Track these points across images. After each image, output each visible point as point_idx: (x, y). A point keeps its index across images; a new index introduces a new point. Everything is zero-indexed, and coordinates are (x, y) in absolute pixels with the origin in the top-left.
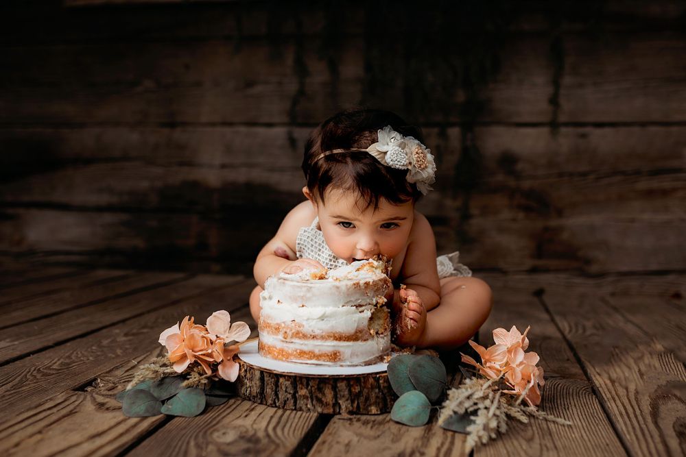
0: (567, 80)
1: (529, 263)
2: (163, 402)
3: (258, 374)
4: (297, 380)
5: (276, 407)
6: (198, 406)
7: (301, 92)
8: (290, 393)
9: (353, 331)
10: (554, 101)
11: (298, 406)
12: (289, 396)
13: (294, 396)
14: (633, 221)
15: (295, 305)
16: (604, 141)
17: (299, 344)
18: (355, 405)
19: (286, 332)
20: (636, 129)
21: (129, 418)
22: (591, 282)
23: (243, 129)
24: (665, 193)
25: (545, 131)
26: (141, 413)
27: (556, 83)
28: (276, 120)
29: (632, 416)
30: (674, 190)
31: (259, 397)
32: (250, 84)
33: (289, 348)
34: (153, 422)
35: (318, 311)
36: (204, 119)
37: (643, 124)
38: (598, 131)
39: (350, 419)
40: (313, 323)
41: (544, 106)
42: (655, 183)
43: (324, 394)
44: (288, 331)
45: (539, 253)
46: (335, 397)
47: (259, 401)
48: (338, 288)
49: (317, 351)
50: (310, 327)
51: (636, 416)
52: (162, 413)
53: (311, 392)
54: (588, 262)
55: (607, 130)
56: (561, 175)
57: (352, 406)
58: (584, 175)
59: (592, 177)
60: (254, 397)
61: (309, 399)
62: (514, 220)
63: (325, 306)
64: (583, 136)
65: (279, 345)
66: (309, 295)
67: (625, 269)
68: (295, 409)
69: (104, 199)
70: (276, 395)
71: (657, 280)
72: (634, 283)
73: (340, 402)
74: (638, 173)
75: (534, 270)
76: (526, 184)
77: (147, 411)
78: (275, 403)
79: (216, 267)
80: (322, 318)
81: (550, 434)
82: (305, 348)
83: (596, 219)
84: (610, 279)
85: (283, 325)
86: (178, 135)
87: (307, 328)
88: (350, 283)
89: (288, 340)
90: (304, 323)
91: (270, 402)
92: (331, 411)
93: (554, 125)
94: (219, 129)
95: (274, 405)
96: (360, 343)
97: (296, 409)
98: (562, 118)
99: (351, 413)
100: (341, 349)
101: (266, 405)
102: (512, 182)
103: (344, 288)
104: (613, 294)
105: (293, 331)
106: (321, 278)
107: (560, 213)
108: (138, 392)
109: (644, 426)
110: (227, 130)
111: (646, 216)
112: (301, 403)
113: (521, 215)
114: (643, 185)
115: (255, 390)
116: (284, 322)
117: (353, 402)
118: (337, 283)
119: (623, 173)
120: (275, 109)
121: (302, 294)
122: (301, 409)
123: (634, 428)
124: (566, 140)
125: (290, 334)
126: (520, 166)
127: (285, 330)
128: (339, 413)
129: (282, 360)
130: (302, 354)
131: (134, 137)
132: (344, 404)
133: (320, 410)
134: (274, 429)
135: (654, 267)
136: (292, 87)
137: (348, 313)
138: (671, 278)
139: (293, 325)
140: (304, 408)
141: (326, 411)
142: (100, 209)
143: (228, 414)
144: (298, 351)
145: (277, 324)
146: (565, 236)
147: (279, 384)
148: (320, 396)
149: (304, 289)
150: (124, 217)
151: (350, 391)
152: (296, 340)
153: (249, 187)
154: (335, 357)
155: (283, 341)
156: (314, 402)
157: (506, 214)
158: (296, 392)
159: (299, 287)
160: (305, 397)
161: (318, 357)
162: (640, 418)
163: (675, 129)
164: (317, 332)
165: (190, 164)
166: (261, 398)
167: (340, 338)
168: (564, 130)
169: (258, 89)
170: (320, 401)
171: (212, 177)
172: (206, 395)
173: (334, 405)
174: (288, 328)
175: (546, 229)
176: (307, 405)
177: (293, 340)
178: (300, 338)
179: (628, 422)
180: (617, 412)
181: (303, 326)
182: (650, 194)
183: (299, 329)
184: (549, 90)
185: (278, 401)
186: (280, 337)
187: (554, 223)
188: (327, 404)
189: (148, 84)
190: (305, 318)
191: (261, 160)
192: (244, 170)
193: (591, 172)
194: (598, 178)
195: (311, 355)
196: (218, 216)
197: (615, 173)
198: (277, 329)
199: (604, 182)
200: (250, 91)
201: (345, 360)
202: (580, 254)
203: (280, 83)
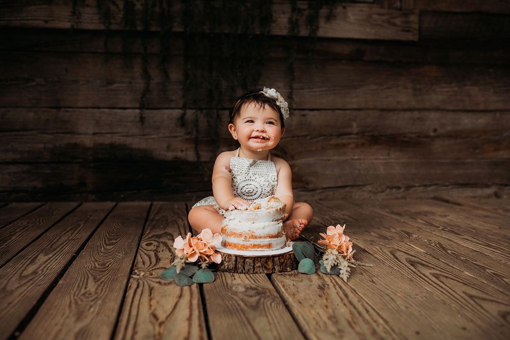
0: (295, 85)
3: (234, 258)
4: (255, 259)
6: (211, 277)
7: (147, 90)
9: (276, 234)
13: (254, 267)
14: (329, 160)
15: (250, 223)
16: (315, 118)
17: (253, 242)
19: (246, 236)
20: (330, 112)
22: (309, 193)
23: (107, 111)
24: (344, 145)
26: (187, 284)
27: (292, 88)
30: (349, 144)
32: (110, 83)
33: (248, 244)
35: (261, 225)
36: (80, 105)
37: (333, 110)
38: (311, 113)
39: (282, 275)
42: (340, 141)
43: (268, 265)
46: (273, 265)
48: (269, 212)
49: (262, 244)
53: (262, 264)
54: (307, 183)
55: (316, 113)
56: (293, 137)
58: (305, 136)
59: (309, 137)
61: (261, 268)
63: (264, 222)
64: (304, 115)
65: (242, 243)
66: (256, 218)
70: (244, 267)
71: (341, 191)
73: (276, 267)
74: (331, 135)
80: (263, 228)
82: (256, 243)
83: (311, 160)
84: (318, 191)
85: (244, 233)
87: (257, 234)
88: (274, 210)
89: (247, 240)
90: (256, 231)
92: (271, 272)
94: (90, 110)
96: (279, 238)
97: (254, 273)
98: (295, 106)
99: (280, 272)
100: (272, 242)
103: (272, 213)
104: (320, 200)
105: (250, 235)
106: (258, 209)
110: (96, 110)
111: (336, 158)
114: (333, 142)
115: (231, 266)
117: (281, 267)
118: (268, 211)
119: (324, 135)
120: (128, 98)
121: (253, 217)
124: (295, 118)
125: (248, 237)
128: (274, 273)
129: (243, 250)
130: (255, 246)
132: (277, 268)
133: (266, 272)
135: (340, 184)
137: (275, 225)
138: (348, 189)
139: (250, 232)
140: (258, 272)
141: (268, 272)
144: (253, 245)
145: (240, 232)
147: (246, 262)
148: (266, 265)
149: (254, 215)
151: (280, 262)
152: (252, 240)
153: (112, 146)
154: (269, 246)
155: (244, 241)
158: (255, 265)
159: (251, 214)
160: (259, 267)
161: (262, 247)
163: (348, 112)
165: (72, 133)
166: (235, 270)
167: (272, 237)
168: (296, 112)
169: (115, 86)
170: (266, 268)
171: (88, 141)
173: (273, 269)
174: (247, 234)
177: (250, 240)
178: (253, 238)
181: (255, 233)
182: (337, 146)
183: (253, 234)
184: (288, 91)
186: (243, 238)
188: (269, 269)
190: (256, 229)
191: (120, 130)
192: (109, 136)
193: (308, 135)
194: (311, 139)
195: (259, 246)
196: (92, 165)
197: (320, 136)
198: (241, 235)
199: (315, 140)
200: (110, 87)
201: (274, 247)
202: (304, 179)
203: (130, 83)
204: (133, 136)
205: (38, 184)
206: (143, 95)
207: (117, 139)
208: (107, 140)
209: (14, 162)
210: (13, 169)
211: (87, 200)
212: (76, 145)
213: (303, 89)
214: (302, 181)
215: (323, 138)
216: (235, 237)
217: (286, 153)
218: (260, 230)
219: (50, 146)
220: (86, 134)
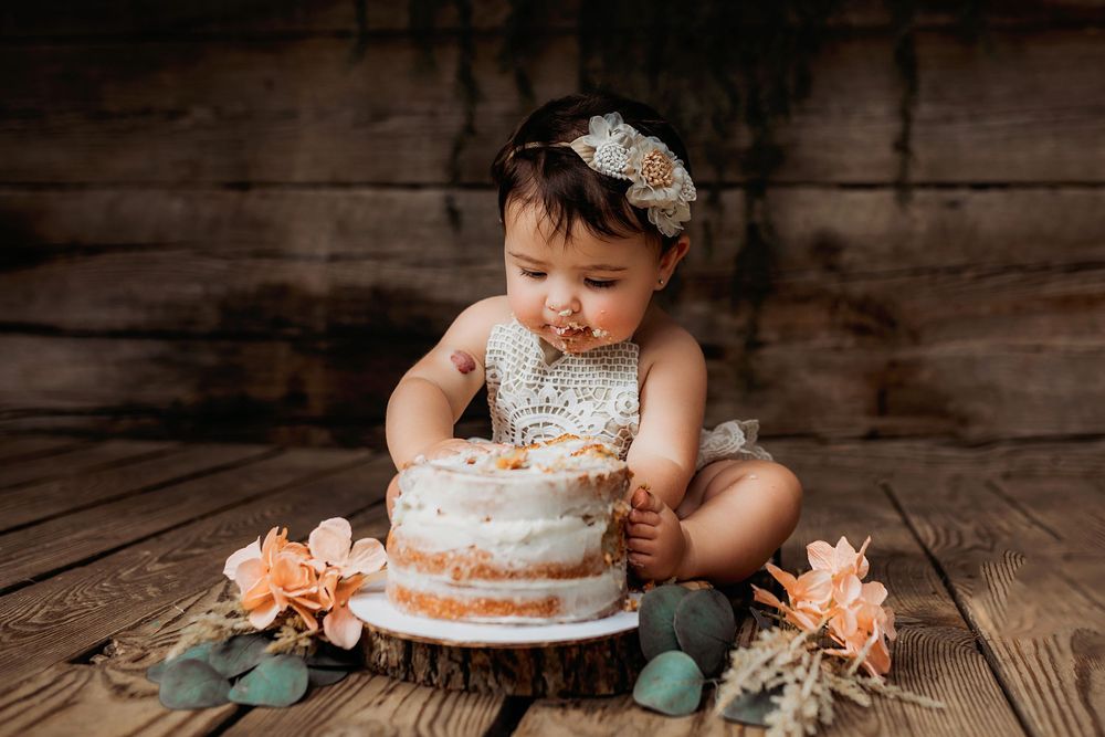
0: (924, 110)
1: (865, 423)
2: (232, 681)
5: (432, 685)
6: (295, 685)
7: (469, 129)
8: (456, 662)
9: (579, 561)
10: (902, 145)
11: (471, 684)
12: (455, 667)
13: (464, 666)
14: (1038, 349)
15: (473, 518)
16: (989, 213)
17: (483, 589)
18: (571, 680)
19: (457, 569)
20: (1041, 193)
21: (172, 710)
22: (970, 454)
23: (368, 193)
25: (887, 195)
26: (194, 702)
27: (905, 116)
28: (426, 177)
29: (1045, 689)
31: (402, 668)
32: (380, 115)
33: (466, 596)
34: (215, 719)
35: (520, 528)
36: (299, 176)
37: (1053, 186)
38: (979, 197)
40: (509, 550)
41: (885, 153)
42: (1076, 286)
43: (516, 662)
44: (463, 566)
45: (881, 407)
47: (402, 676)
48: (552, 485)
49: (518, 600)
50: (505, 556)
51: (1052, 690)
52: (229, 702)
54: (964, 421)
55: (995, 194)
56: (916, 272)
57: (565, 681)
58: (955, 271)
59: (968, 275)
60: (393, 669)
61: (491, 672)
62: (838, 349)
63: (530, 518)
64: (954, 205)
65: (443, 592)
66: (498, 500)
67: (1027, 432)
68: (467, 689)
69: (121, 317)
70: (433, 665)
71: (1080, 450)
72: (1042, 457)
74: (1046, 268)
75: (873, 436)
76: (858, 288)
77: (203, 697)
78: (430, 678)
79: (322, 435)
80: (526, 541)
81: (908, 725)
82: (497, 596)
83: (978, 347)
84: (1002, 449)
85: (451, 556)
86: (253, 202)
87: (501, 558)
88: (573, 476)
89: (462, 582)
90: (493, 550)
91: (421, 676)
92: (529, 692)
93: (902, 187)
94: (325, 193)
95: (428, 682)
96: (590, 580)
98: (917, 175)
99: (563, 694)
100: (560, 595)
101: (415, 681)
102: (834, 285)
103: (563, 487)
104: (1007, 476)
105: (473, 565)
106: (516, 467)
107: (915, 337)
108: (188, 664)
109: (1065, 708)
110: (339, 194)
111: (1062, 342)
112: (475, 679)
113: (850, 341)
114: (1055, 287)
116: (454, 551)
117: (567, 675)
118: (550, 477)
119: (1021, 268)
120: (425, 158)
121: (485, 498)
122: (476, 689)
123: (1049, 711)
124: (923, 212)
125: (466, 570)
126: (847, 257)
127: (455, 564)
128: (543, 696)
129: (450, 619)
130: (490, 605)
131: (177, 206)
132: (551, 679)
133: (509, 690)
134: (431, 725)
135: (1075, 428)
136: (453, 121)
137: (571, 529)
139: (472, 554)
140: (481, 687)
141: (518, 693)
142: (114, 334)
143: (349, 700)
144: (483, 602)
145: (438, 554)
146: (925, 376)
149: (491, 489)
150: (157, 347)
152: (480, 583)
153: (381, 296)
154: (548, 607)
155: (451, 585)
156: (500, 677)
157: (824, 340)
158: (467, 660)
159: (479, 485)
160: (484, 668)
161: (520, 609)
162: (1059, 693)
164: (519, 566)
165: (275, 255)
166: (405, 671)
167: (558, 573)
168: (919, 194)
169: (393, 124)
170: (509, 673)
171: (314, 278)
172: (309, 667)
174: (461, 559)
175: (893, 365)
176: (486, 681)
177: (473, 582)
178: (486, 578)
179: (1039, 701)
180: (1020, 684)
181: (492, 556)
182: (1066, 304)
183: (484, 562)
184: (895, 126)
185: (436, 674)
186: (447, 577)
187: (905, 353)
188: (522, 680)
189: (201, 113)
190: (496, 542)
191: (400, 247)
192: (370, 264)
193: (966, 267)
194: (979, 278)
195: (507, 607)
196: (323, 345)
197: (1007, 269)
198: (439, 563)
199: (989, 283)
200: (381, 128)
201: (566, 613)
202: (951, 406)
203: (432, 114)
204: (436, 264)
205: (184, 393)
206: (458, 148)
207: (393, 274)
208: (364, 275)
209: (131, 333)
210: (127, 349)
211: (304, 443)
212: (282, 291)
213: (949, 119)
214: (943, 414)
215: (1014, 276)
216: (419, 570)
217: (892, 324)
218: (512, 548)
219: (218, 290)
220: (311, 258)
